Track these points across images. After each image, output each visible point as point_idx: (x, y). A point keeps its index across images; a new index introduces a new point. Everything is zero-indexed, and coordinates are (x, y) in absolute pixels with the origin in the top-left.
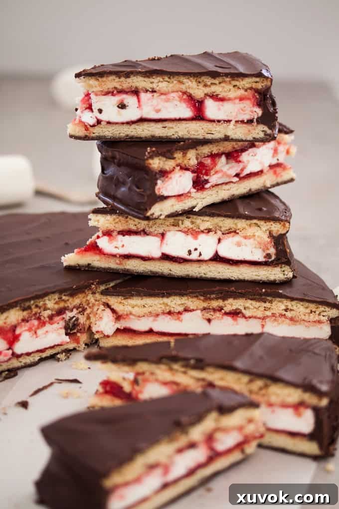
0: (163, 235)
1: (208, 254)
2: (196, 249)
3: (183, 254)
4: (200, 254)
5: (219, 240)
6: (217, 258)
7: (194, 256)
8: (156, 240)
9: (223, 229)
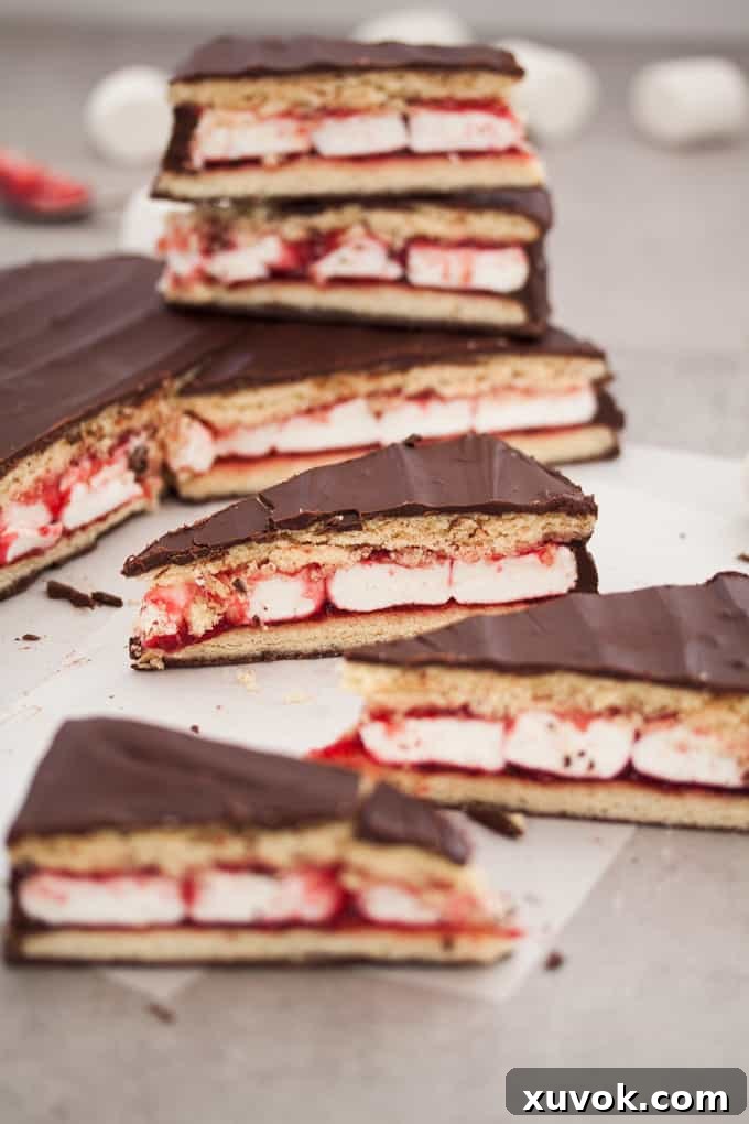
0: (509, 723)
1: (609, 766)
2: (582, 754)
3: (552, 763)
4: (591, 766)
5: (638, 736)
6: (630, 776)
7: (579, 769)
8: (496, 730)
9: (648, 709)
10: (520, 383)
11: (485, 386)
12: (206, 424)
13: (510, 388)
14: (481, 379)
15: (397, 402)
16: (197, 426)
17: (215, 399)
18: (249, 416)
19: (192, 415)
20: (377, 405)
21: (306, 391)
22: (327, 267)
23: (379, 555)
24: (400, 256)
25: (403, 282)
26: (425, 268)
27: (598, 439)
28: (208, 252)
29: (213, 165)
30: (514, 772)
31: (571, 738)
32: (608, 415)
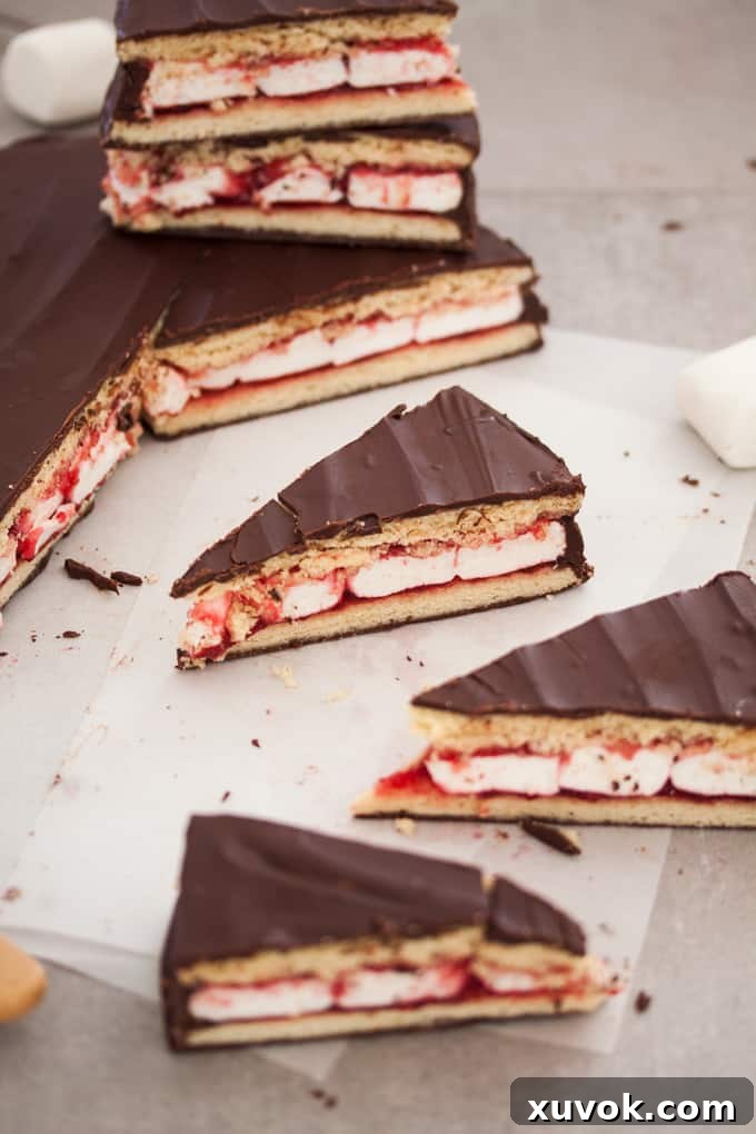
0: (564, 757)
1: (651, 785)
2: (628, 778)
3: (603, 787)
4: (636, 787)
5: (676, 759)
6: (669, 791)
7: (625, 789)
8: (553, 763)
9: (686, 738)
10: (458, 296)
11: (427, 304)
12: (179, 370)
13: (449, 301)
14: (423, 298)
15: (349, 328)
16: (172, 373)
17: (188, 347)
18: (217, 359)
19: (165, 363)
20: (331, 334)
21: (269, 328)
22: (271, 193)
23: (396, 549)
24: (341, 183)
25: (343, 204)
26: (364, 191)
27: (525, 335)
28: (156, 184)
29: (162, 112)
30: (565, 793)
31: (618, 766)
32: (534, 312)
